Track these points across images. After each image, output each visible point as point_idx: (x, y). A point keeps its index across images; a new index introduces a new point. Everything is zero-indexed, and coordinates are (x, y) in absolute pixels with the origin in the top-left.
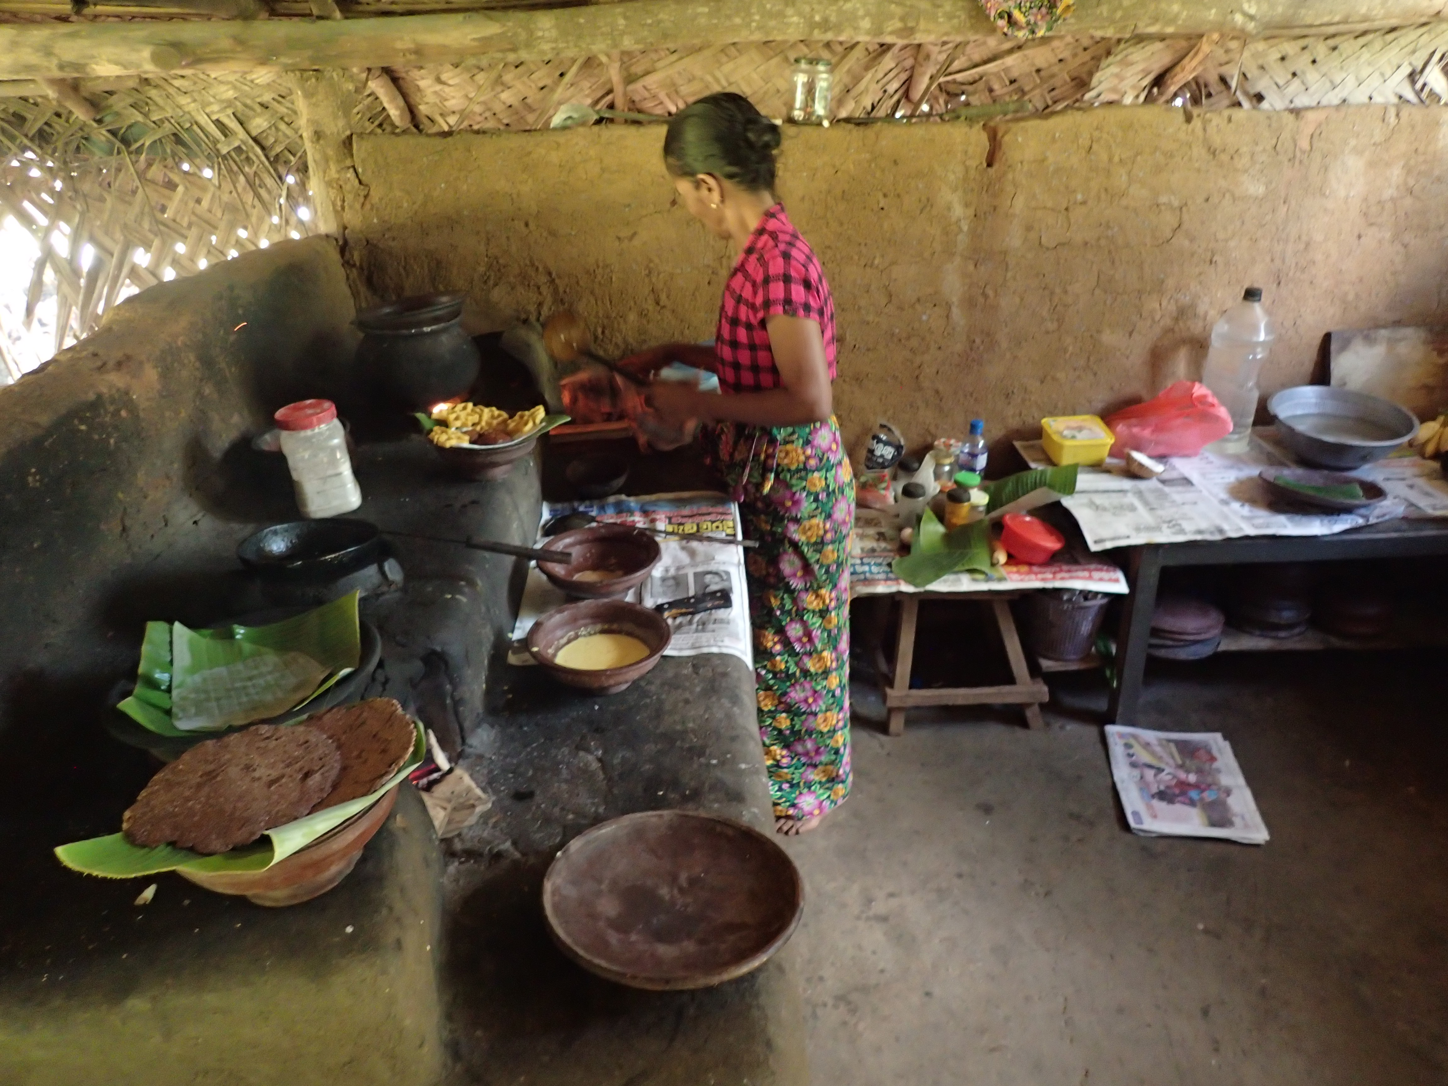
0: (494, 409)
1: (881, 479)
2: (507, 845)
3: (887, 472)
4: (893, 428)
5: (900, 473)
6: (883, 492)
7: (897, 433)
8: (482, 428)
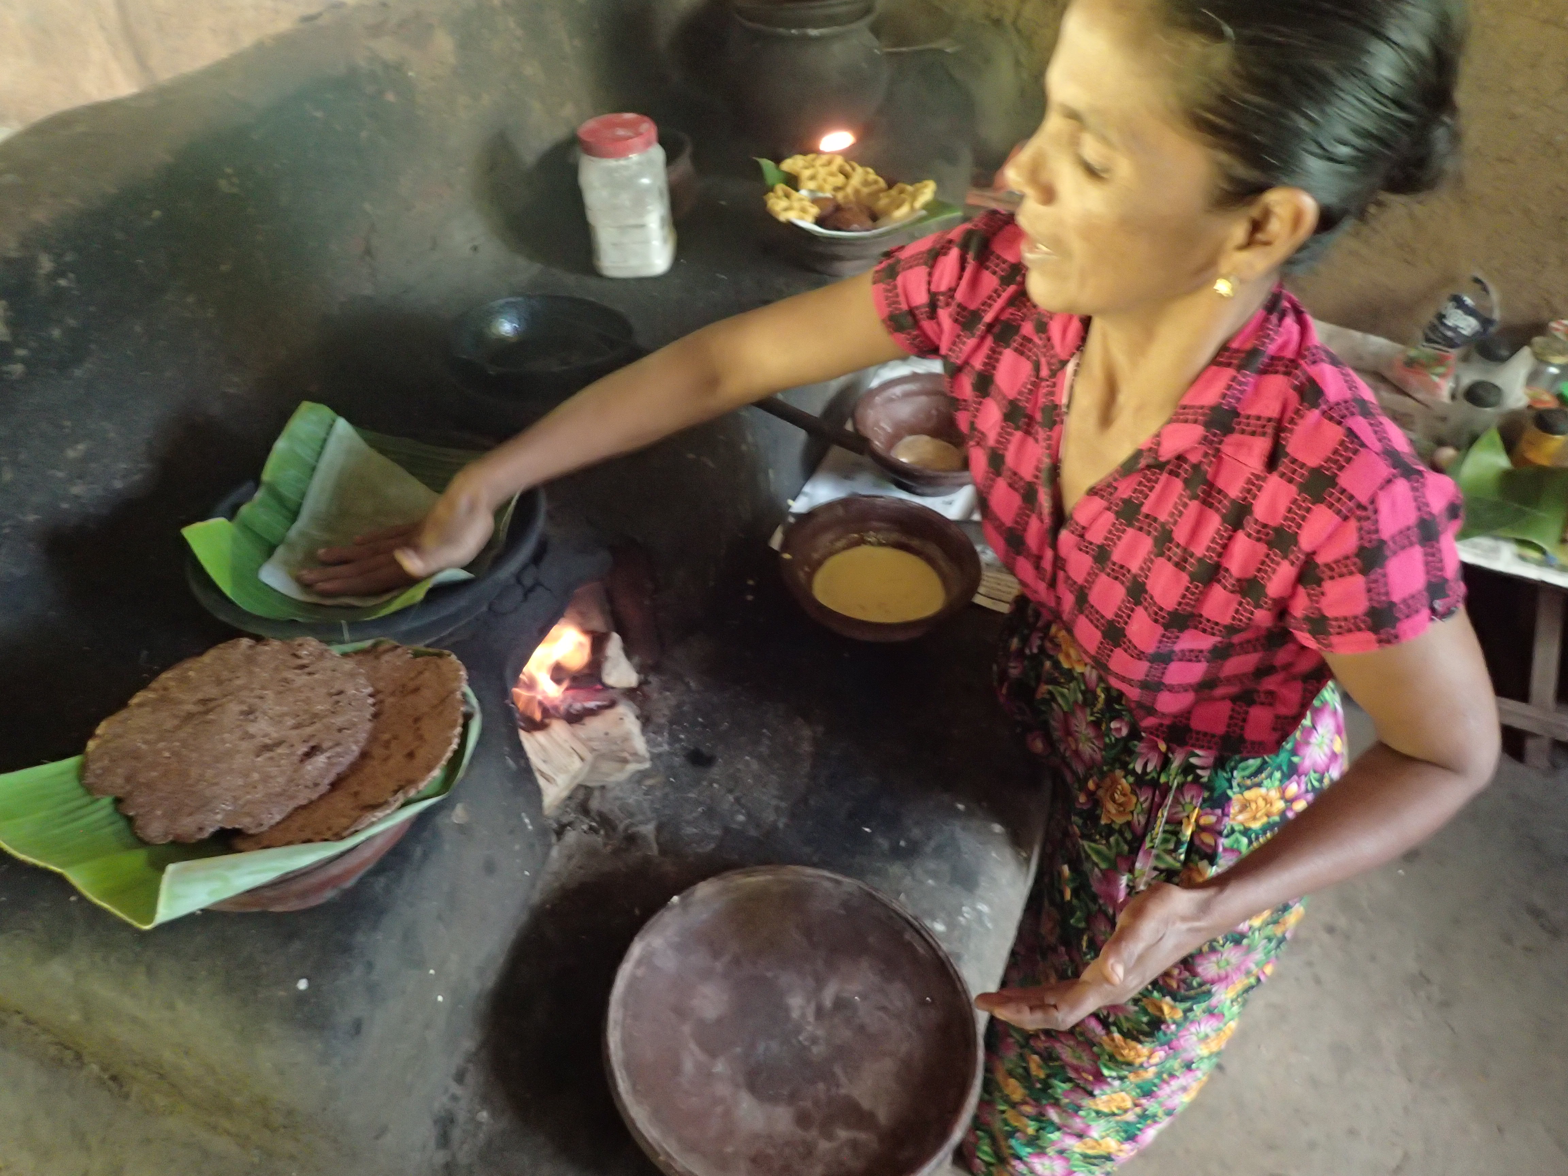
0: (870, 170)
1: (1440, 361)
2: (648, 829)
3: (1454, 353)
4: (1492, 288)
5: (1476, 356)
6: (1436, 379)
7: (1495, 296)
8: (846, 197)
